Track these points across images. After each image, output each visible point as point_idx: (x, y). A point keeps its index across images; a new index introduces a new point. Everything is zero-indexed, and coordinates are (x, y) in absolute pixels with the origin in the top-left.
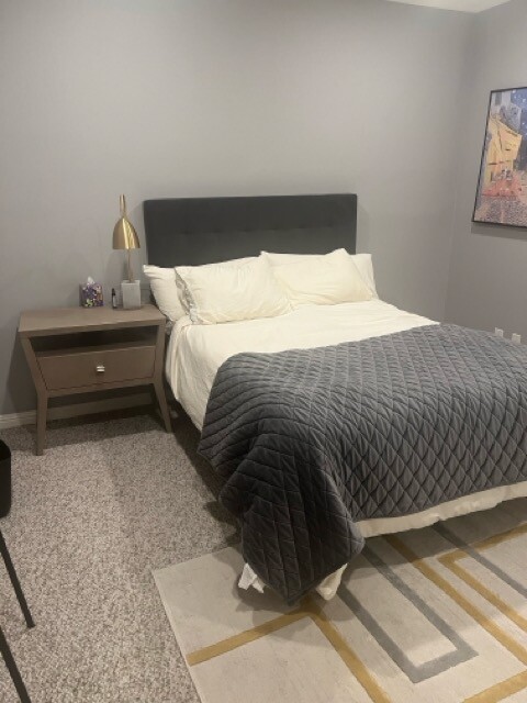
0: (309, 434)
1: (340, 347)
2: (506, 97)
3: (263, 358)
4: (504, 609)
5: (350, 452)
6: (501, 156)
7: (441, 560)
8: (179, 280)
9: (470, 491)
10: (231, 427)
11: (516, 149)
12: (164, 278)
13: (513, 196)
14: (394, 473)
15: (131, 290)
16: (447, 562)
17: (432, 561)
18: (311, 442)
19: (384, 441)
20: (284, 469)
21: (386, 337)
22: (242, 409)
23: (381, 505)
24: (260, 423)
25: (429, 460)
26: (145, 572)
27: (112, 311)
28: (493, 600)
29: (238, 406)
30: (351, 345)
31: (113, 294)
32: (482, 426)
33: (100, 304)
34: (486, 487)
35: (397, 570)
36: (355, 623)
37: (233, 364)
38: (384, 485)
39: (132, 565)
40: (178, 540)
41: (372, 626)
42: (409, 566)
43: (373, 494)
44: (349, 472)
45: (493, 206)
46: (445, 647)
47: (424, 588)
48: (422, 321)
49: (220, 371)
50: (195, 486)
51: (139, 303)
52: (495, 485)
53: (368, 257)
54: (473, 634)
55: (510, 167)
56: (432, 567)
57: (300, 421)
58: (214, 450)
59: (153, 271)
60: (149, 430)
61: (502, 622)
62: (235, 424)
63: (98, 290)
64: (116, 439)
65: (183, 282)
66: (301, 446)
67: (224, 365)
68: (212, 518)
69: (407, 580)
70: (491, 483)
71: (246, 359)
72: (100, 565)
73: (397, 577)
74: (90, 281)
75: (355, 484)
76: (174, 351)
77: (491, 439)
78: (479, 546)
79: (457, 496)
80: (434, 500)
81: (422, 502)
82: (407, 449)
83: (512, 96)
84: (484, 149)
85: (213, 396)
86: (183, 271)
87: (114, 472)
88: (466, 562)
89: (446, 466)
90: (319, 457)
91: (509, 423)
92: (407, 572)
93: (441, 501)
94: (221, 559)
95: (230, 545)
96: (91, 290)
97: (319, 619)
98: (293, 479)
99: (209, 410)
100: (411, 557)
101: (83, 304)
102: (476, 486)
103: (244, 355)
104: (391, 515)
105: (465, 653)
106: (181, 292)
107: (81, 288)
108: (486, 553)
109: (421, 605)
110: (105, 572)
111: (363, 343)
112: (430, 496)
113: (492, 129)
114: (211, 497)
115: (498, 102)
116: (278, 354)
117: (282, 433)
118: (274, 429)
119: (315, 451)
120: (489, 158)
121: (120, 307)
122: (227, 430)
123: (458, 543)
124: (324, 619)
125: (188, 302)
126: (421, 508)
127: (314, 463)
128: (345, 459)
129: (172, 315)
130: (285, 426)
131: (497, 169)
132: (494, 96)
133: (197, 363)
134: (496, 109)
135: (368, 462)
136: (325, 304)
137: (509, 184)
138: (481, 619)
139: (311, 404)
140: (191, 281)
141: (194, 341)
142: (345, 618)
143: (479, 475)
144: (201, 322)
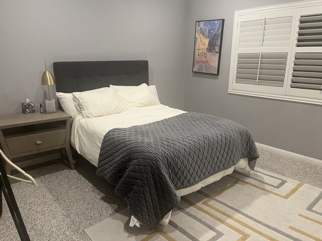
0: (155, 157)
1: (154, 123)
2: (202, 24)
3: (124, 130)
4: (229, 216)
5: (171, 163)
6: (202, 47)
7: (203, 203)
8: (75, 99)
9: (212, 174)
10: (115, 160)
11: (207, 44)
12: (67, 98)
13: (207, 62)
14: (187, 169)
15: (51, 104)
16: (205, 203)
17: (200, 204)
18: (156, 160)
19: (183, 157)
20: (146, 173)
21: (170, 118)
22: (120, 151)
23: (182, 184)
24: (132, 156)
25: (198, 164)
26: (80, 231)
27: (40, 114)
28: (224, 214)
29: (118, 151)
30: (158, 122)
31: (41, 106)
32: (215, 149)
33: (34, 111)
34: (218, 172)
35: (188, 210)
36: (177, 232)
37: (111, 134)
38: (183, 175)
39: (73, 229)
40: (92, 214)
41: (184, 232)
42: (192, 208)
43: (179, 179)
44: (170, 171)
45: (200, 66)
46: (212, 234)
47: (200, 214)
48: (182, 112)
49: (105, 137)
50: (93, 191)
51: (55, 110)
52: (220, 171)
53: (154, 86)
54: (221, 227)
55: (205, 51)
56: (201, 206)
57: (151, 153)
58: (106, 172)
59: (60, 95)
60: (63, 169)
61: (229, 221)
62: (118, 158)
63: (33, 105)
64: (47, 176)
65: (77, 99)
66: (153, 163)
67: (106, 134)
68: (105, 203)
69: (192, 213)
70: (219, 170)
71: (117, 131)
72: (57, 232)
73: (189, 213)
74: (28, 101)
75: (173, 176)
76: (76, 131)
77: (218, 153)
78: (216, 196)
79: (208, 177)
80: (201, 179)
81: (197, 180)
82: (190, 160)
83: (204, 23)
84: (195, 44)
85: (102, 149)
86: (77, 94)
87: (51, 191)
88: (212, 203)
89: (204, 165)
90: (160, 166)
91: (223, 146)
92: (192, 210)
93: (203, 179)
94: (115, 219)
95: (117, 212)
96: (29, 105)
97: (162, 234)
98: (150, 177)
99: (101, 155)
100: (192, 204)
101: (24, 112)
102: (215, 172)
103: (115, 129)
104: (186, 187)
105: (220, 235)
106: (76, 104)
107: (23, 104)
108: (218, 198)
109: (200, 221)
110: (61, 234)
111: (162, 121)
112: (199, 178)
113: (197, 36)
114: (102, 195)
115: (199, 26)
116: (130, 128)
117: (143, 159)
118: (139, 157)
119: (159, 164)
120: (197, 47)
121: (45, 112)
122: (113, 162)
123: (207, 196)
124: (165, 233)
125: (80, 108)
126: (197, 183)
127: (158, 169)
128: (169, 166)
129: (72, 115)
130: (144, 155)
131: (200, 52)
132: (197, 23)
133: (91, 135)
134: (198, 28)
135: (177, 166)
136: (141, 106)
137: (205, 57)
138: (222, 222)
139: (153, 146)
140: (81, 99)
141: (87, 125)
142: (173, 231)
143: (215, 168)
144: (88, 117)
